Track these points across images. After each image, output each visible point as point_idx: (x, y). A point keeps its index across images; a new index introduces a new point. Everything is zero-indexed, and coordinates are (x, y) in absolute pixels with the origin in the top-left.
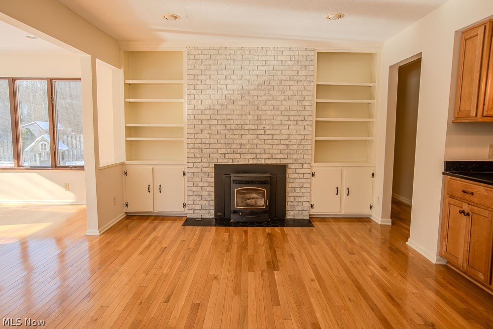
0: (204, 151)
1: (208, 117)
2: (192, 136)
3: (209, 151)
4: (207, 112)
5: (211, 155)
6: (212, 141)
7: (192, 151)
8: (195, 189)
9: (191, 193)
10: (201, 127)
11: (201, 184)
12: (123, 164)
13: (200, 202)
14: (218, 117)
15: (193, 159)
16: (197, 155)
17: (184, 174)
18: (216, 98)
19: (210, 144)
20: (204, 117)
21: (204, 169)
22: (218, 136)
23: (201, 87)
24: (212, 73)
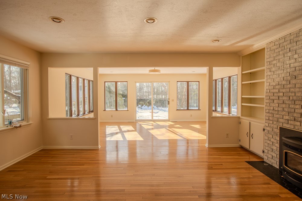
0: (275, 116)
1: (277, 91)
2: (268, 105)
3: (277, 116)
4: (277, 87)
5: (279, 119)
6: (280, 109)
7: (268, 115)
8: (269, 142)
9: (266, 145)
10: (273, 98)
11: (272, 140)
12: (239, 118)
13: (272, 153)
14: (284, 91)
15: (268, 121)
16: (271, 118)
17: (264, 130)
18: (283, 76)
19: (278, 111)
20: (275, 91)
21: (274, 129)
22: (284, 106)
23: (273, 69)
24: (281, 57)
